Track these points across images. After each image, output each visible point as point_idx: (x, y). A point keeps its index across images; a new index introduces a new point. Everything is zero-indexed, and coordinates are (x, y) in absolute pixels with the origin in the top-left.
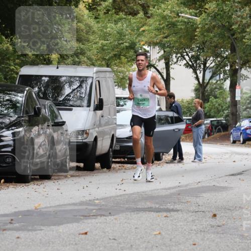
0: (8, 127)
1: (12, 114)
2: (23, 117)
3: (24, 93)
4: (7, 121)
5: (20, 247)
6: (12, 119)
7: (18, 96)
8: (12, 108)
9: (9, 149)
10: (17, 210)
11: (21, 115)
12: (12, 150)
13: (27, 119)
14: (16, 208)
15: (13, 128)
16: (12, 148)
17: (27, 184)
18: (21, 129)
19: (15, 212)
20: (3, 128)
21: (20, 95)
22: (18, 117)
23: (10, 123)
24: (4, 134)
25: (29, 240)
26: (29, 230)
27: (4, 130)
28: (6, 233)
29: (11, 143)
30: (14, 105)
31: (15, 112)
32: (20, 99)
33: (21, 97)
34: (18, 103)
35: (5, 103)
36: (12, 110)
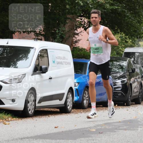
0: (119, 78)
1: (121, 72)
2: (126, 73)
3: (127, 61)
4: (118, 75)
5: (127, 138)
6: (121, 74)
7: (123, 63)
8: (120, 69)
9: (120, 89)
10: (124, 120)
11: (126, 72)
12: (121, 89)
13: (128, 74)
14: (124, 118)
15: (121, 79)
16: (121, 88)
17: (129, 107)
18: (125, 79)
19: (124, 121)
20: (116, 79)
21: (124, 62)
22: (124, 73)
23: (120, 76)
24: (117, 82)
25: (132, 135)
26: (131, 130)
27: (117, 80)
28: (120, 131)
29: (121, 86)
30: (122, 67)
31: (122, 71)
32: (125, 64)
33: (125, 63)
34: (124, 66)
35: (117, 66)
36: (121, 70)
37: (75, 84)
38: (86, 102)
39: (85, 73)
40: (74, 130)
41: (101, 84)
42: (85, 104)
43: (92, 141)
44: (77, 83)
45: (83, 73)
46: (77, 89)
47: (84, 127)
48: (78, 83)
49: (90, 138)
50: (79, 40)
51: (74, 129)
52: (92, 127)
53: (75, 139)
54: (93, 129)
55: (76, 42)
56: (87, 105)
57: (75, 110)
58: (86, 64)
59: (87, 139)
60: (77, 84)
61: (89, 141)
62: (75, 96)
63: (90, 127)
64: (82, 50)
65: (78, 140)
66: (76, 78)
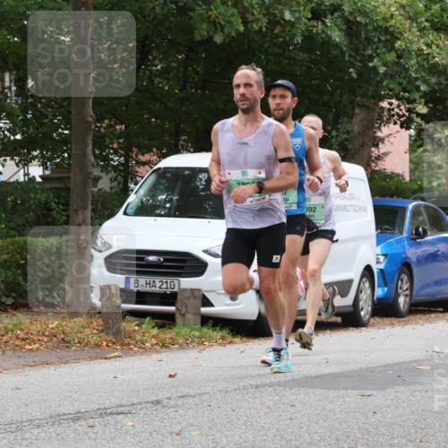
37: (378, 259)
38: (405, 301)
39: (401, 233)
40: (378, 367)
41: (439, 259)
42: (401, 306)
43: (424, 394)
44: (383, 255)
45: (397, 231)
46: (381, 270)
47: (402, 360)
48: (385, 255)
49: (419, 387)
50: (386, 154)
51: (379, 364)
52: (422, 361)
53: (383, 389)
54: (422, 365)
55: (378, 158)
56: (406, 307)
57: (377, 319)
58: (404, 209)
59: (412, 388)
60: (382, 258)
61: (416, 394)
62: (379, 286)
63: (416, 361)
64: (392, 176)
65: (389, 390)
66: (378, 243)
